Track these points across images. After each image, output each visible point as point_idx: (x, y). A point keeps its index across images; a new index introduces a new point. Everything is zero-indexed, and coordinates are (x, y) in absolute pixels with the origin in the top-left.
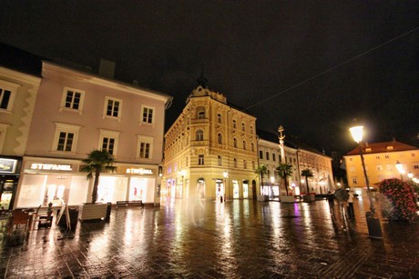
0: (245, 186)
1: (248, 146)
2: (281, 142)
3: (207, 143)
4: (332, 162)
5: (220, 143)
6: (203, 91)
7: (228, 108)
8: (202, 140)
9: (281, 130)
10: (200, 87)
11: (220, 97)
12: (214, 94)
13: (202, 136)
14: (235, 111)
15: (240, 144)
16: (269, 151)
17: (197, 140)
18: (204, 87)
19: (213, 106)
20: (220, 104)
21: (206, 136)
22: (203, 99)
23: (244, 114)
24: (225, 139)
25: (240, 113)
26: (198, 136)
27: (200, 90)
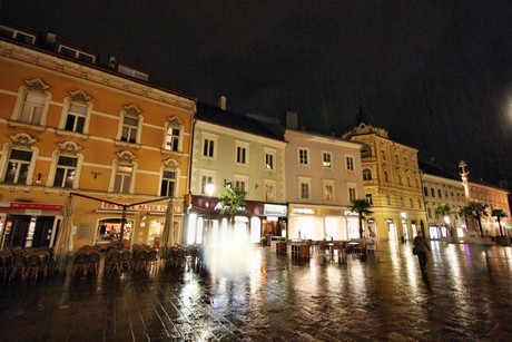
0: (414, 226)
1: (413, 183)
2: (464, 179)
3: (376, 182)
4: (508, 196)
5: (387, 181)
6: (367, 128)
7: (391, 142)
8: (370, 179)
9: (462, 165)
10: (362, 124)
11: (382, 132)
12: (376, 129)
13: (370, 175)
14: (396, 144)
15: (404, 181)
16: (434, 187)
17: (365, 179)
18: (367, 124)
19: (377, 143)
20: (383, 140)
21: (374, 175)
22: (368, 136)
23: (406, 147)
24: (391, 177)
25: (401, 146)
26: (364, 175)
27: (363, 127)
